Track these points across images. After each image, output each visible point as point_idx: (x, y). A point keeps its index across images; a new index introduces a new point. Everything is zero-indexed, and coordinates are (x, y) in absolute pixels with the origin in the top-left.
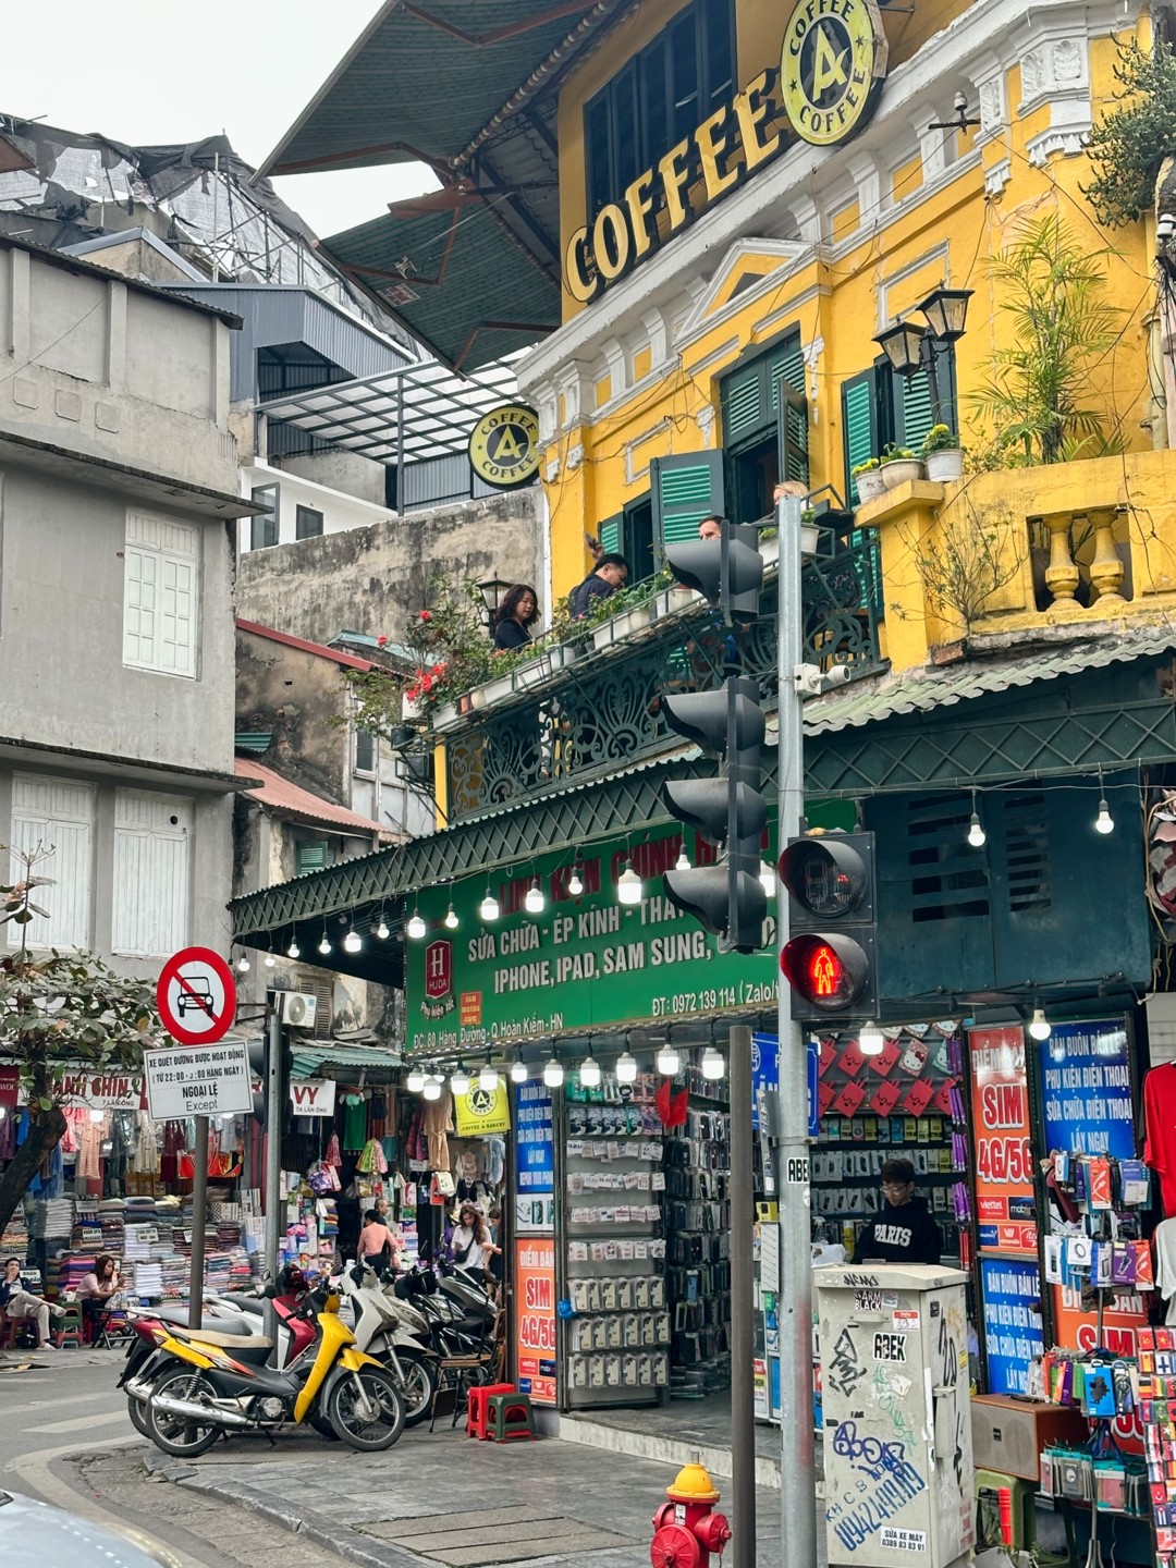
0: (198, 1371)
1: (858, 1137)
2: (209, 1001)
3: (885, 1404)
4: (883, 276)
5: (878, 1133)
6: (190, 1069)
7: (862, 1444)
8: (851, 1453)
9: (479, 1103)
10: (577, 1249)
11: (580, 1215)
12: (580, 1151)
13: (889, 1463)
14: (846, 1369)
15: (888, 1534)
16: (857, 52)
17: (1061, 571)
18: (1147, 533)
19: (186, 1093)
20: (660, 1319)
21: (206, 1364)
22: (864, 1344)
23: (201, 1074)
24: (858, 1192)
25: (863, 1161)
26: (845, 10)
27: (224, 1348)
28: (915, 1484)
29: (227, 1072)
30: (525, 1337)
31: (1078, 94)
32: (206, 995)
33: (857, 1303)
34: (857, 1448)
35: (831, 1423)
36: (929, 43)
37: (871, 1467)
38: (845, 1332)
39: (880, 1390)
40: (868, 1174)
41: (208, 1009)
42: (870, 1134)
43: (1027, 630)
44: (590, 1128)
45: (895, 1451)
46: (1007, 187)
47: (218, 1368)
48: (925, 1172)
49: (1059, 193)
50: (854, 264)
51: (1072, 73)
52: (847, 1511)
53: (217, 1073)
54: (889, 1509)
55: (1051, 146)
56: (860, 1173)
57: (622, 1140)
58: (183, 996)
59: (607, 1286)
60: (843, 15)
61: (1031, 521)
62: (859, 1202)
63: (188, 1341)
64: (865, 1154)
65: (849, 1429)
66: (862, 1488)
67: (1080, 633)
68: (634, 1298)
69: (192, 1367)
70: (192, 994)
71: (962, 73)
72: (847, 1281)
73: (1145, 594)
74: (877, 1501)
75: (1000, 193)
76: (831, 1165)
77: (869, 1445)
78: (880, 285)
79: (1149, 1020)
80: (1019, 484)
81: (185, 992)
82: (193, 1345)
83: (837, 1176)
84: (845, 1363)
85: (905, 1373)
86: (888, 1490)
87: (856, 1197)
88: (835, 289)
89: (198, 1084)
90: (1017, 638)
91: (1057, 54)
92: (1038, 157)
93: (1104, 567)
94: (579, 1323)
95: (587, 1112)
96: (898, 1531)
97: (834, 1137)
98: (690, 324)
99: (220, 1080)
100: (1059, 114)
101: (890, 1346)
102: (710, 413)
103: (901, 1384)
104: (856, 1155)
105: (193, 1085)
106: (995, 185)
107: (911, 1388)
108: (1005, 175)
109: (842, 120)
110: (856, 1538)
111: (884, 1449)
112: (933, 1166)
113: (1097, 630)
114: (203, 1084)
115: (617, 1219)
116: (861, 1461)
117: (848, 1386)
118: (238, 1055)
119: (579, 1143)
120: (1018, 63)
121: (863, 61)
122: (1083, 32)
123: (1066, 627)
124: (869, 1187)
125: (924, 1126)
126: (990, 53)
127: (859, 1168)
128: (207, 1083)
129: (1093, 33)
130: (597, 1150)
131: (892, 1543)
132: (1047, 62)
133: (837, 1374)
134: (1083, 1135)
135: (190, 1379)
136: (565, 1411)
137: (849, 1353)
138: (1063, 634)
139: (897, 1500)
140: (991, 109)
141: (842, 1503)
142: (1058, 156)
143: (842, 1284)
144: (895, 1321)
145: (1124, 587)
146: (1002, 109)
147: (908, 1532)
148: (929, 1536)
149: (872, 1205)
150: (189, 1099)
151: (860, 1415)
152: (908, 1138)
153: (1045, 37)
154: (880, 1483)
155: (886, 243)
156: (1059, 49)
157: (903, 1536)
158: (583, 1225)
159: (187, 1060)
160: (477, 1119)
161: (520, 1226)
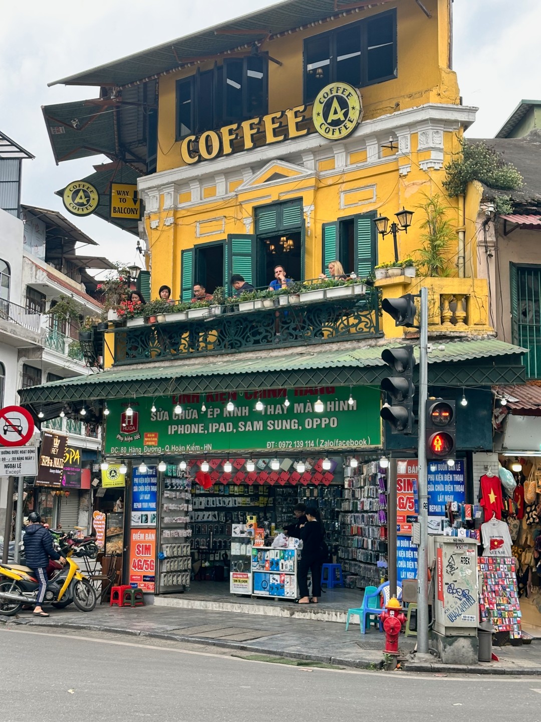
0: (15, 581)
1: (212, 492)
2: (20, 428)
3: (464, 578)
4: (343, 189)
5: (219, 490)
6: (7, 456)
7: (456, 590)
8: (453, 593)
9: (112, 475)
10: (167, 533)
11: (167, 520)
12: (168, 495)
13: (464, 595)
14: (452, 567)
15: (464, 617)
16: (351, 112)
17: (448, 313)
18: (481, 305)
19: (6, 466)
20: (189, 560)
21: (19, 578)
22: (457, 560)
23: (14, 459)
24: (210, 513)
25: (213, 501)
26: (349, 95)
27: (26, 572)
28: (473, 602)
29: (26, 458)
30: (135, 567)
31: (440, 150)
32: (19, 426)
33: (456, 547)
34: (455, 591)
35: (447, 584)
36: (383, 117)
37: (459, 597)
38: (451, 556)
39: (462, 574)
40: (215, 506)
41: (20, 432)
42: (216, 491)
43: (441, 332)
44: (172, 487)
45: (467, 592)
46: (409, 174)
47: (24, 580)
48: (237, 506)
49: (432, 182)
50: (330, 182)
51: (438, 142)
52: (451, 610)
53: (22, 459)
54: (464, 609)
55: (430, 165)
56: (212, 506)
57: (180, 491)
58: (7, 426)
59: (174, 547)
60: (347, 97)
61: (441, 295)
62: (210, 517)
63: (10, 569)
64: (214, 498)
65: (452, 586)
66: (456, 603)
67: (457, 335)
68: (182, 552)
69: (11, 580)
70: (11, 425)
71: (393, 130)
72: (454, 541)
73: (475, 324)
74: (461, 607)
75: (405, 176)
76: (201, 502)
77: (458, 590)
78: (342, 192)
79: (474, 460)
80: (438, 283)
81: (7, 424)
82: (12, 571)
83: (203, 507)
84: (452, 566)
85: (470, 568)
86: (464, 603)
87: (209, 515)
88: (319, 188)
89: (12, 463)
90: (438, 334)
91: (434, 135)
92: (425, 167)
93: (461, 313)
94: (166, 561)
95: (171, 480)
96: (467, 616)
97: (202, 492)
98: (245, 185)
99: (22, 462)
100: (434, 155)
101: (466, 560)
102: (250, 220)
103: (469, 572)
104: (210, 499)
105: (10, 463)
106: (404, 172)
107: (472, 573)
108: (409, 170)
109: (340, 133)
110: (454, 618)
111: (463, 591)
112: (239, 503)
113: (463, 334)
114: (14, 463)
115: (178, 521)
116: (456, 595)
117: (452, 572)
118: (32, 452)
119: (168, 492)
120: (417, 133)
121: (354, 115)
122: (442, 129)
123: (453, 332)
124: (214, 511)
125: (236, 488)
126: (407, 127)
127: (211, 504)
128: (16, 463)
129: (445, 130)
130: (173, 494)
131: (465, 620)
132: (431, 136)
133: (449, 569)
134: (443, 496)
135: (11, 585)
136: (157, 595)
137: (453, 562)
138: (452, 334)
139: (467, 607)
140: (404, 145)
141: (450, 608)
142: (432, 169)
143: (452, 541)
144: (467, 553)
145: (466, 321)
146: (409, 146)
147: (470, 616)
148: (476, 617)
149: (216, 518)
150: (7, 469)
151: (456, 581)
152: (231, 493)
153: (430, 127)
154: (462, 602)
155: (346, 178)
156: (435, 133)
157: (468, 617)
158: (167, 524)
159: (8, 453)
160: (111, 481)
161: (133, 524)
